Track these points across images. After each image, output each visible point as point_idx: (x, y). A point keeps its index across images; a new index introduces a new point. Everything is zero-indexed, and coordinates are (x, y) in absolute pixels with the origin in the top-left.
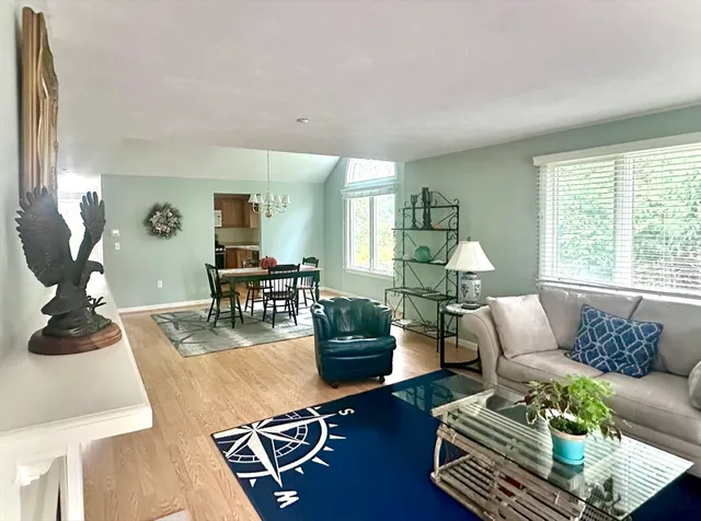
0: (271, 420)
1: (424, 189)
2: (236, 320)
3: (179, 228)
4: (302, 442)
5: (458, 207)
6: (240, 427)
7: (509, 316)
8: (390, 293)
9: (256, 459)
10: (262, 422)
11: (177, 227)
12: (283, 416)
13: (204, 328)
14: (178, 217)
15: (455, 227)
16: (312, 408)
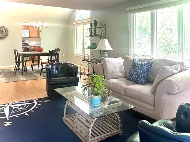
0: (17, 102)
1: (95, 21)
2: (24, 72)
3: (7, 36)
4: (25, 109)
5: (105, 27)
6: (4, 104)
7: (108, 65)
8: (83, 61)
9: (4, 113)
10: (13, 103)
11: (7, 35)
12: (23, 102)
13: (11, 75)
14: (7, 31)
15: (104, 35)
16: (35, 99)
